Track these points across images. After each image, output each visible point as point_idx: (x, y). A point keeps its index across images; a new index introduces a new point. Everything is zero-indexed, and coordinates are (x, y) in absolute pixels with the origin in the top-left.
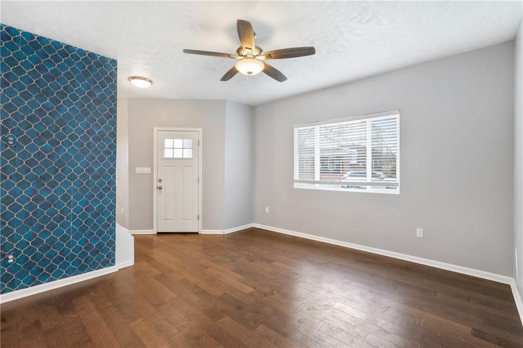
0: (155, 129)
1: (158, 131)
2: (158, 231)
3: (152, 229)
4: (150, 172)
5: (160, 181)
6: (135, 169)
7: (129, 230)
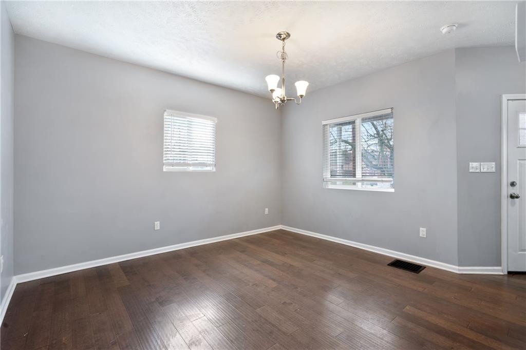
0: (505, 97)
1: (508, 100)
2: (510, 270)
3: (499, 264)
4: (494, 170)
5: (513, 184)
6: (469, 165)
7: (459, 266)
